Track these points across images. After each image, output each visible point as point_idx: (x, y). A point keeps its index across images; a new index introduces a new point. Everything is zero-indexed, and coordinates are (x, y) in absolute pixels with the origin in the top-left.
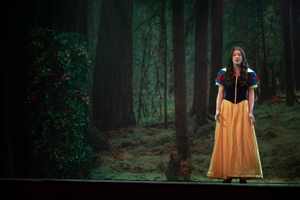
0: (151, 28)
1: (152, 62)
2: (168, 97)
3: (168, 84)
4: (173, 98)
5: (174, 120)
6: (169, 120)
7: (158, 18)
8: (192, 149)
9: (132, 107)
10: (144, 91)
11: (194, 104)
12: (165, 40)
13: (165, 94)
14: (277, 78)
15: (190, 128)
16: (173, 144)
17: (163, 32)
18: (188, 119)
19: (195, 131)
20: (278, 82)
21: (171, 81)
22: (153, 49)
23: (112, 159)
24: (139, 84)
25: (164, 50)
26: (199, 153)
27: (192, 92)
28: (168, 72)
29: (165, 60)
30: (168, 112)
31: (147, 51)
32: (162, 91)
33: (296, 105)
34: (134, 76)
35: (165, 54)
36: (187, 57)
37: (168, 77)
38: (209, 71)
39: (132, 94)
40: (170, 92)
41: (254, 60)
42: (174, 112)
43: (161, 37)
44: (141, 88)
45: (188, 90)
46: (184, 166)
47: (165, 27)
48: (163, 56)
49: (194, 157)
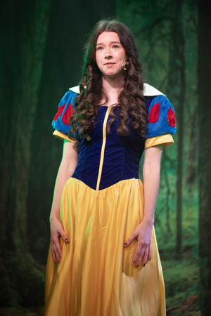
0: (152, 45)
2: (185, 193)
3: (186, 162)
4: (196, 194)
5: (196, 241)
6: (185, 243)
7: (167, 24)
12: (182, 69)
13: (179, 185)
16: (193, 294)
17: (177, 54)
21: (192, 157)
28: (187, 139)
30: (185, 224)
32: (172, 178)
37: (187, 148)
40: (191, 180)
42: (196, 224)
43: (172, 63)
47: (182, 42)
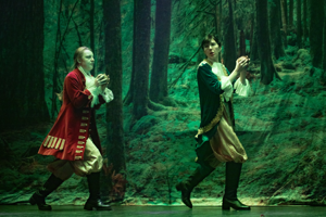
1: (71, 26)
8: (126, 155)
9: (43, 94)
10: (60, 70)
11: (132, 86)
14: (247, 42)
15: (125, 123)
18: (124, 109)
19: (131, 127)
20: (248, 48)
22: (72, 6)
23: (15, 172)
24: (52, 59)
25: (88, 7)
26: (135, 160)
27: (130, 69)
29: (91, 22)
31: (63, 9)
33: (274, 82)
34: (46, 48)
35: (91, 13)
36: (123, 17)
38: (152, 36)
39: (42, 75)
41: (214, 15)
44: (56, 66)
45: (124, 66)
46: (116, 181)
48: (87, 16)
49: (130, 166)
